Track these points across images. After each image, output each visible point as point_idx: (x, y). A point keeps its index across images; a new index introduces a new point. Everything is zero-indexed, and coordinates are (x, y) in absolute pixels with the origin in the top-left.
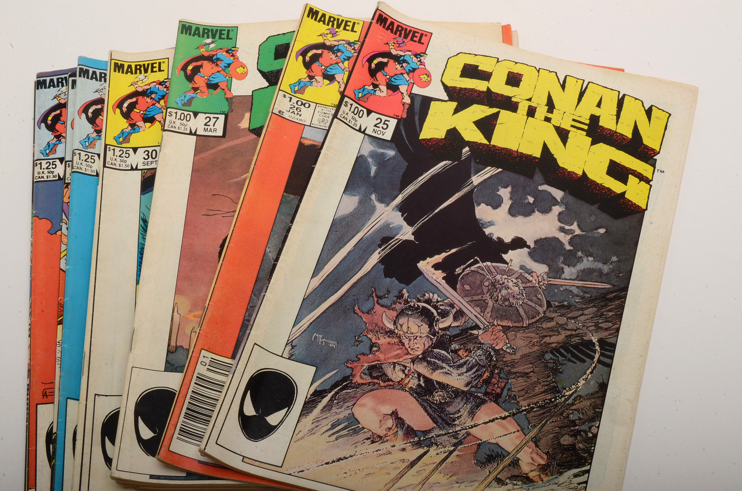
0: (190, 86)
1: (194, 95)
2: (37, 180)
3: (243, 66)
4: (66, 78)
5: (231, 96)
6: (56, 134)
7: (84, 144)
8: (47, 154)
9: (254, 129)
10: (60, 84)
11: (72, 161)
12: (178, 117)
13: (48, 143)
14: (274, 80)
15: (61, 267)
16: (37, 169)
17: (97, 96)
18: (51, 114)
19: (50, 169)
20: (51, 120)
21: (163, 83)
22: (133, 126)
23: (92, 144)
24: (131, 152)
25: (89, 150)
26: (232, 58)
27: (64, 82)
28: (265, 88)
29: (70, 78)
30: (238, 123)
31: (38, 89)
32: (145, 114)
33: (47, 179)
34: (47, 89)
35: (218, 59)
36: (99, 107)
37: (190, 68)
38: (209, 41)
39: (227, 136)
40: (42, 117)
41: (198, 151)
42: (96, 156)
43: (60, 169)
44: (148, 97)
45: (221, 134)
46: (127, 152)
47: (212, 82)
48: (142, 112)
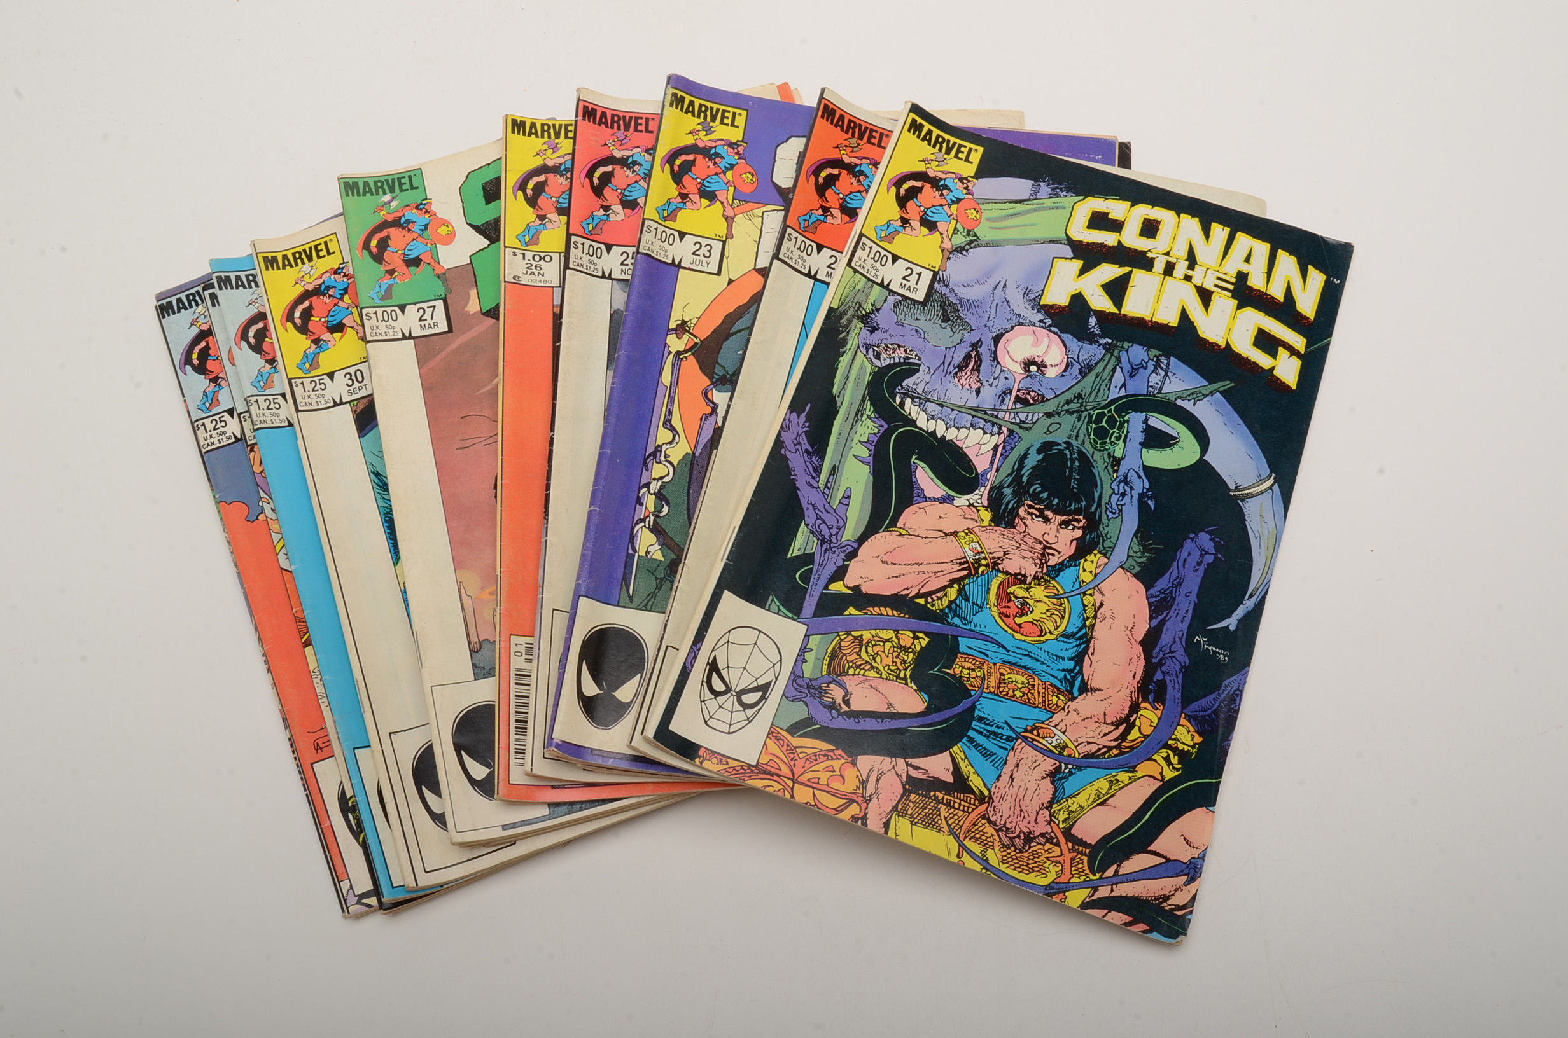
0: (381, 269)
1: (392, 281)
2: (207, 449)
3: (446, 223)
4: (198, 292)
5: (443, 271)
6: (211, 377)
7: (257, 385)
8: (208, 409)
9: (489, 311)
10: (193, 303)
11: (248, 411)
12: (380, 318)
13: (204, 392)
14: (494, 234)
15: (282, 566)
16: (201, 433)
17: (252, 311)
18: (194, 349)
19: (219, 428)
20: (197, 359)
21: (340, 271)
22: (317, 342)
23: (269, 383)
24: (326, 380)
25: (267, 392)
26: (427, 216)
27: (197, 298)
28: (486, 248)
29: (205, 292)
30: (464, 308)
31: (164, 317)
32: (328, 321)
33: (219, 445)
34: (177, 315)
35: (408, 222)
36: (261, 325)
37: (374, 243)
38: (387, 197)
39: (454, 329)
40: (183, 358)
41: (422, 360)
42: (279, 397)
43: (233, 427)
44: (324, 295)
45: (446, 329)
46: (321, 381)
47: (411, 257)
48: (323, 320)
